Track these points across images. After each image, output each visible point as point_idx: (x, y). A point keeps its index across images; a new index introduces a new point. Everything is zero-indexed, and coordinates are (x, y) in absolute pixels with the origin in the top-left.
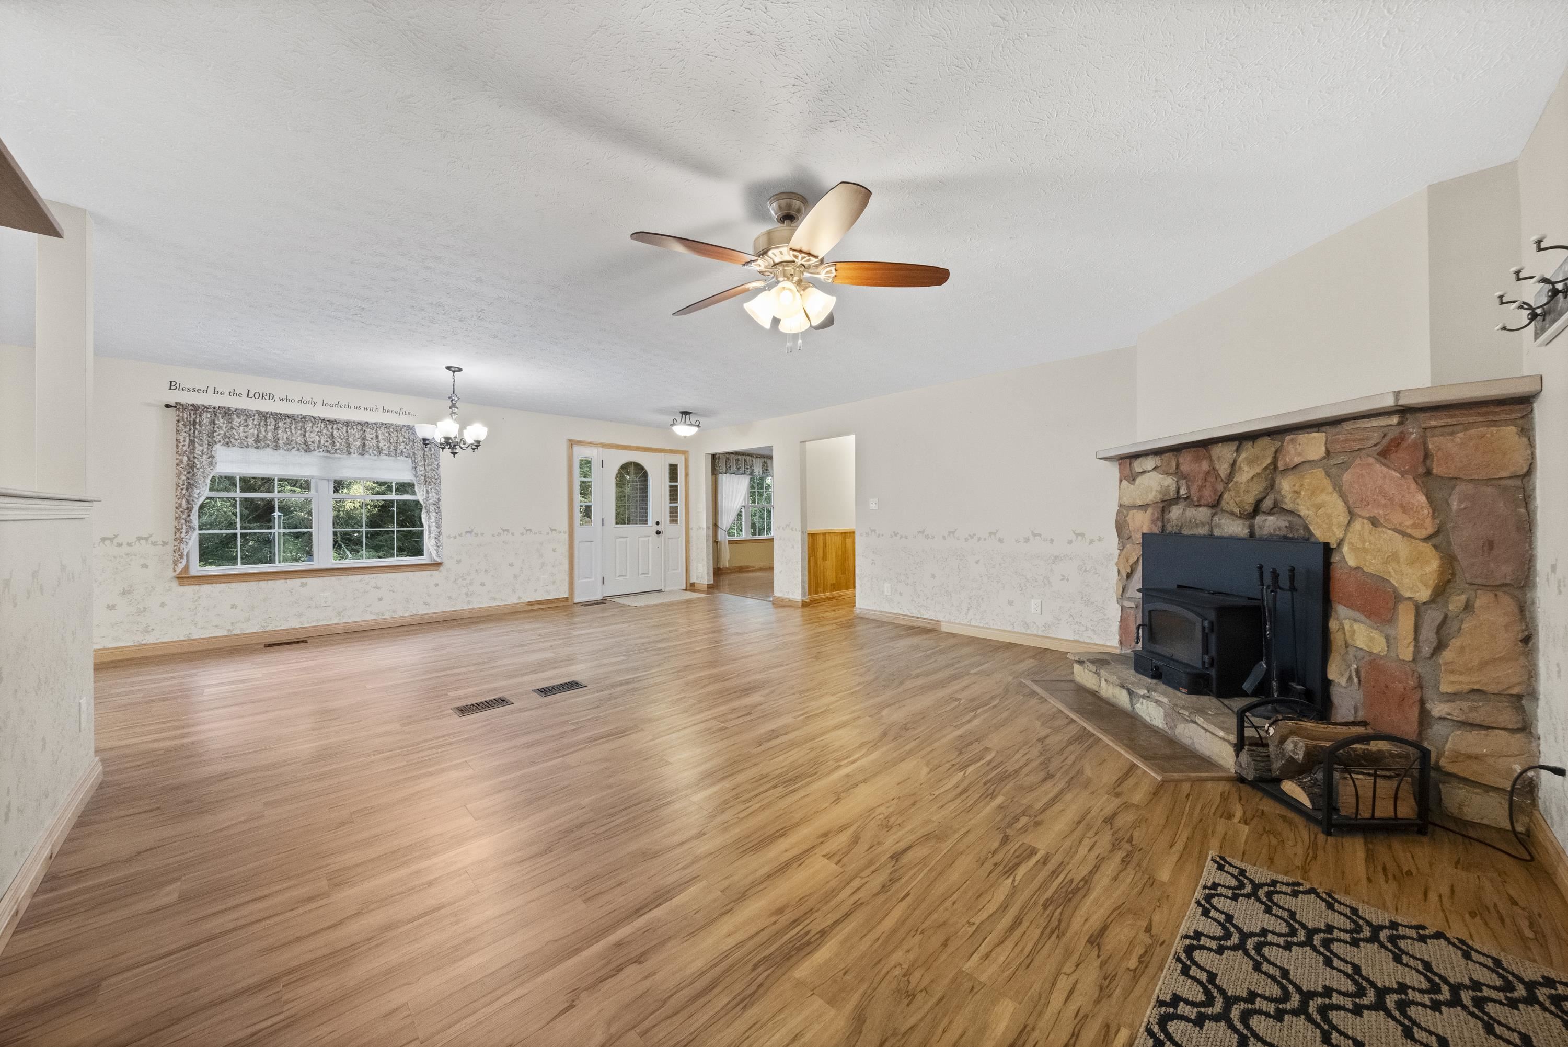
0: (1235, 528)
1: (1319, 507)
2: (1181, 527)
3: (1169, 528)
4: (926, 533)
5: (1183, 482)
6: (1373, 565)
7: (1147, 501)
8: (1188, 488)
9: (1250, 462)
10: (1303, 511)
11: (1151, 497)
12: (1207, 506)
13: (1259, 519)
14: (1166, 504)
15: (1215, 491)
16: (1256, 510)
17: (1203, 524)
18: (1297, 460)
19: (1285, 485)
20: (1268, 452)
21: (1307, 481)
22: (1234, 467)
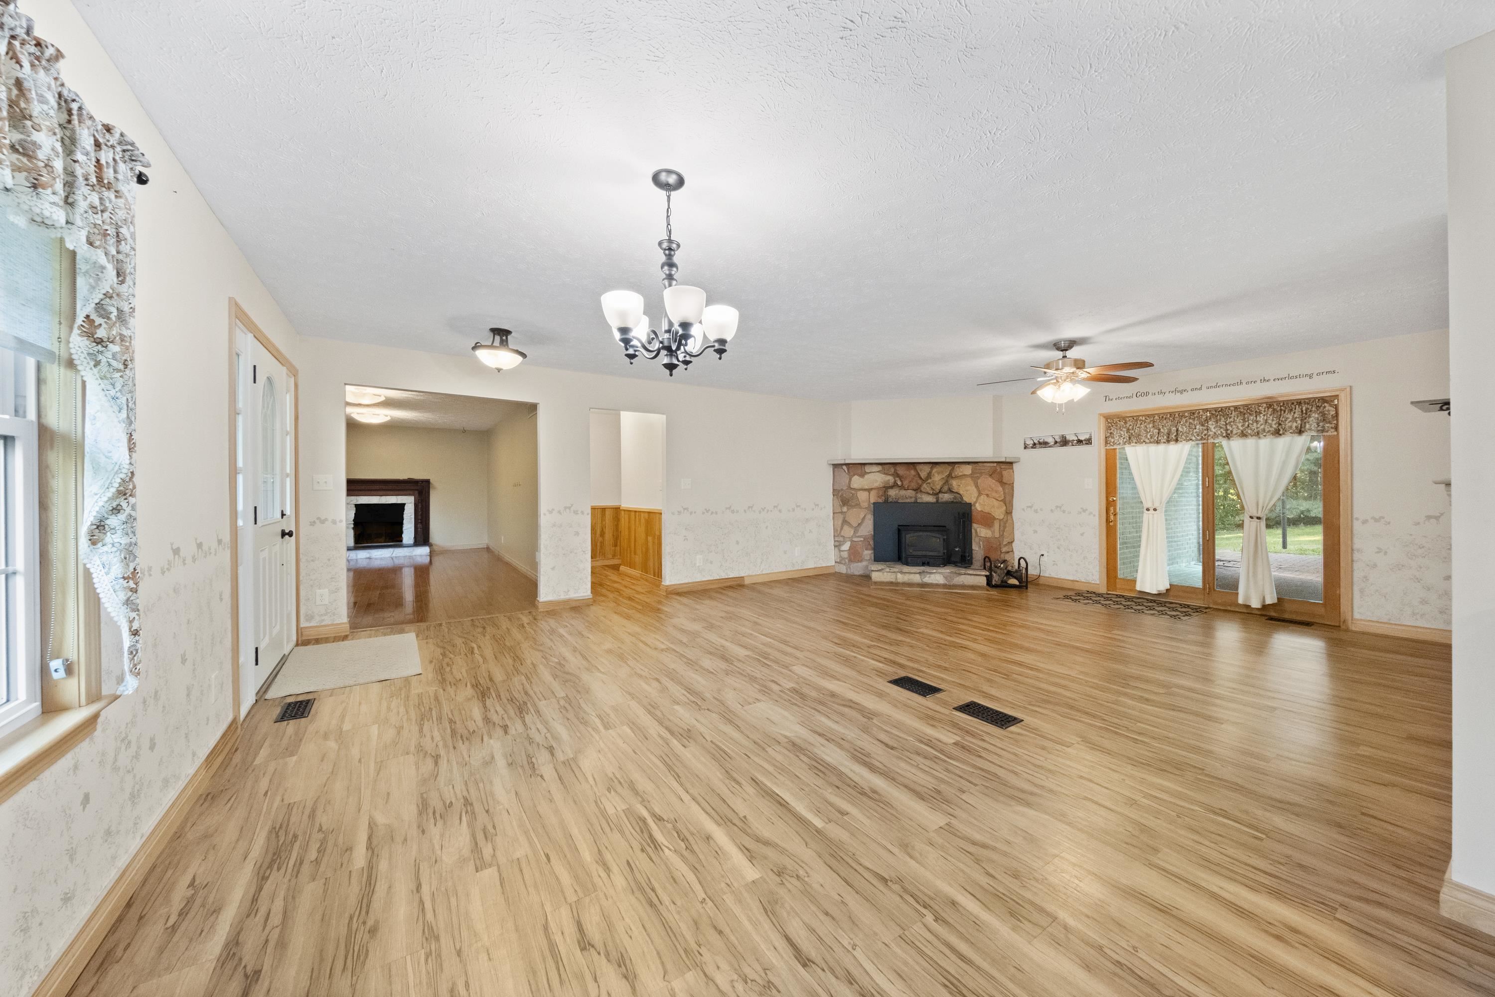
0: (930, 499)
1: (967, 491)
2: (897, 499)
3: (890, 500)
4: (732, 508)
5: (897, 479)
6: (987, 510)
7: (873, 487)
8: (901, 481)
9: (938, 473)
10: (961, 492)
11: (876, 485)
12: (914, 490)
13: (941, 495)
14: (886, 488)
15: (918, 484)
16: (940, 492)
17: (911, 497)
18: (960, 474)
19: (954, 483)
20: (947, 470)
21: (963, 482)
22: (929, 476)
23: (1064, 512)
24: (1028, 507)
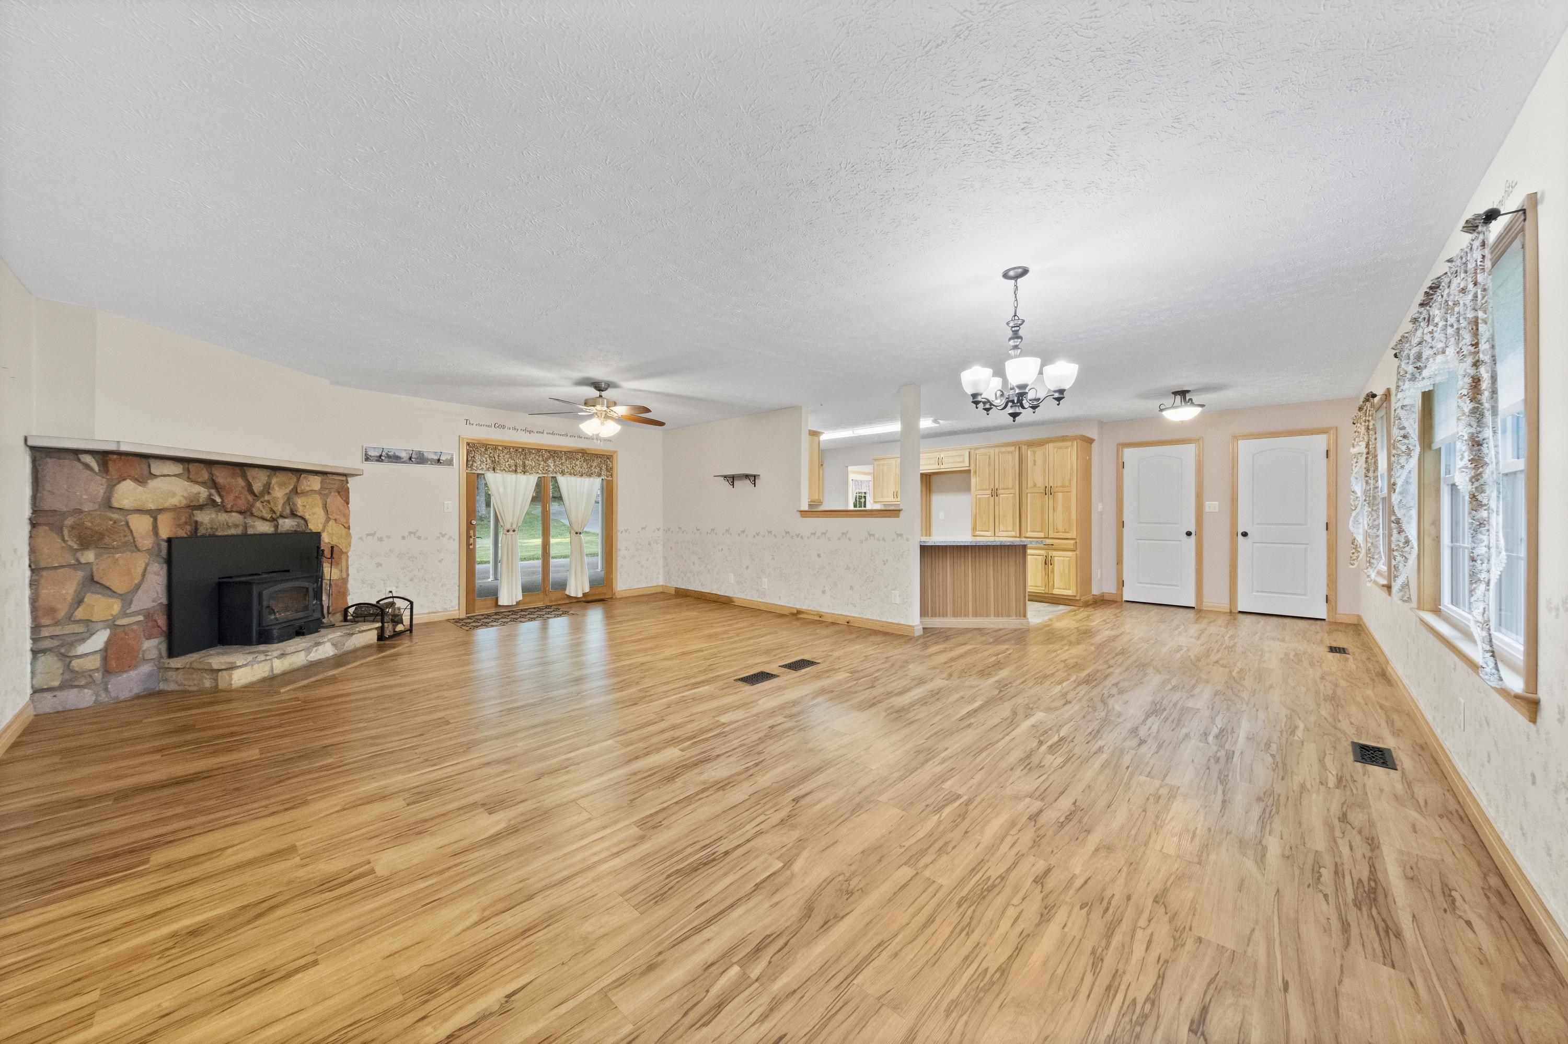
0: (264, 528)
1: (314, 514)
2: (217, 529)
5: (213, 491)
8: (221, 496)
9: (281, 485)
10: (307, 517)
11: (171, 502)
12: (240, 513)
13: (280, 522)
14: (193, 507)
15: (248, 501)
16: (280, 516)
17: (236, 526)
18: (308, 489)
19: (299, 502)
20: (291, 481)
21: (310, 500)
22: (267, 489)
23: (419, 538)
24: (368, 535)
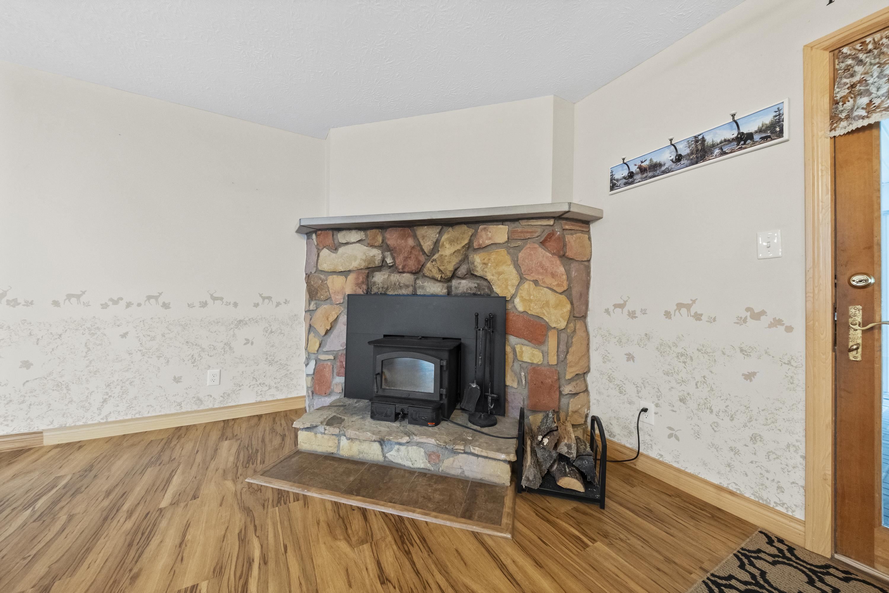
0: (437, 289)
1: (500, 274)
2: (387, 289)
3: (375, 290)
5: (388, 254)
6: (535, 310)
7: (351, 268)
8: (394, 258)
9: (451, 242)
10: (489, 277)
11: (355, 265)
12: (412, 273)
13: (454, 282)
14: (370, 269)
15: (419, 261)
16: (454, 275)
17: (407, 286)
18: (488, 242)
19: (477, 259)
20: (465, 234)
21: (493, 256)
22: (437, 245)
23: (698, 317)
24: (616, 306)
